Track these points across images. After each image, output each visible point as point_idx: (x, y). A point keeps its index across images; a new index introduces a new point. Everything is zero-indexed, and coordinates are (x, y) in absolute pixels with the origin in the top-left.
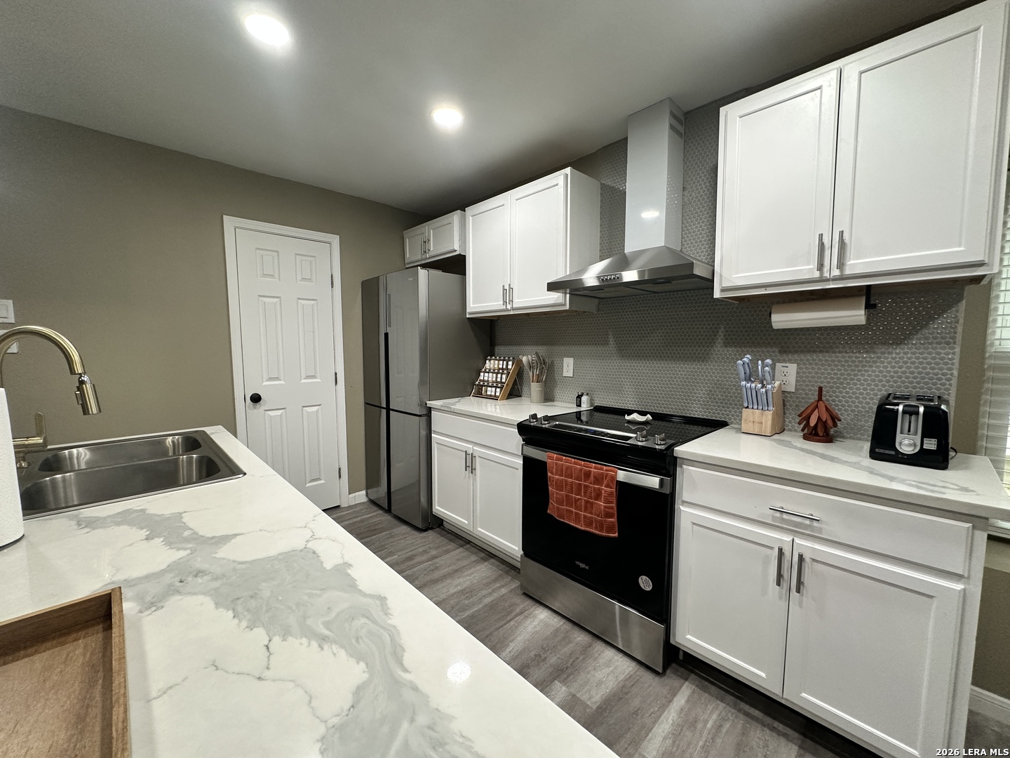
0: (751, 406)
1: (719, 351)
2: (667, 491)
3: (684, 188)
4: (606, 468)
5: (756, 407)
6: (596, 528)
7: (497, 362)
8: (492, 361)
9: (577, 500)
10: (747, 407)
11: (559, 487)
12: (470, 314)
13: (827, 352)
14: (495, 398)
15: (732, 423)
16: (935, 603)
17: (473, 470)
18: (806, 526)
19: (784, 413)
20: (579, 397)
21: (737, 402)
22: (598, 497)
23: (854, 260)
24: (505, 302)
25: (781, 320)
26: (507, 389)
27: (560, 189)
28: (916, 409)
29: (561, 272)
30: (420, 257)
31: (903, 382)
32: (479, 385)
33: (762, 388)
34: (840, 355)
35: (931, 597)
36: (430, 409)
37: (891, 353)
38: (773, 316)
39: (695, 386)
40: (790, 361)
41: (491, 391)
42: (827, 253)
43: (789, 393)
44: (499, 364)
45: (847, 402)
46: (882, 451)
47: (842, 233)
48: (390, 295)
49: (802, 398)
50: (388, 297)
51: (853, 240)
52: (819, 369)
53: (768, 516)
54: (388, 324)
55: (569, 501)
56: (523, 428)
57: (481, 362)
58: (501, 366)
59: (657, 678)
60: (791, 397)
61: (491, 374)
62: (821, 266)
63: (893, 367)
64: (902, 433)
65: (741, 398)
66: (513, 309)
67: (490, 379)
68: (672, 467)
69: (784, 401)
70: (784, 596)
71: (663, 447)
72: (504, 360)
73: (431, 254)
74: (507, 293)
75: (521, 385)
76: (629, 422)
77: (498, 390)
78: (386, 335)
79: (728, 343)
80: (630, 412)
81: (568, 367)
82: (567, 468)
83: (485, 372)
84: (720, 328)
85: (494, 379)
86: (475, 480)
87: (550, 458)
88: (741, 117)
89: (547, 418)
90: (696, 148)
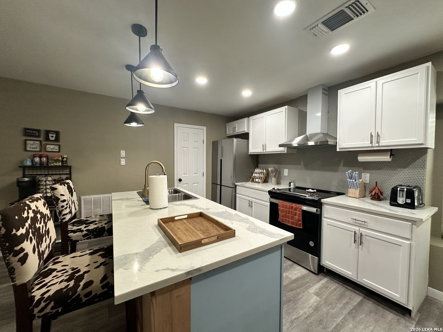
0: (351, 188)
1: (341, 168)
2: (319, 213)
3: (328, 112)
4: (298, 206)
5: (353, 188)
6: (295, 225)
7: (259, 170)
8: (258, 170)
9: (288, 216)
10: (350, 188)
11: (282, 212)
12: (250, 153)
13: (380, 170)
14: (259, 183)
15: (346, 194)
16: (402, 247)
17: (252, 207)
18: (363, 224)
19: (365, 191)
20: (290, 183)
21: (347, 186)
22: (295, 215)
23: (383, 141)
24: (263, 150)
25: (361, 159)
26: (263, 180)
27: (284, 113)
28: (404, 189)
29: (284, 141)
30: (232, 133)
31: (407, 181)
32: (253, 178)
33: (355, 181)
34: (385, 171)
35: (401, 246)
36: (236, 186)
37: (403, 171)
38: (358, 157)
39: (333, 180)
40: (367, 173)
41: (257, 180)
42: (374, 138)
43: (367, 183)
44: (260, 171)
45: (388, 187)
46: (393, 203)
47: (378, 132)
48: (223, 147)
49: (372, 186)
50: (222, 148)
51: (382, 134)
52: (378, 175)
53: (351, 221)
54: (222, 156)
55: (286, 216)
56: (270, 192)
57: (253, 170)
58: (261, 171)
59: (315, 276)
60: (368, 185)
61: (257, 174)
62: (371, 142)
63: (404, 176)
64: (399, 197)
65: (348, 185)
66: (266, 152)
67: (257, 176)
68: (320, 206)
69: (365, 186)
70: (357, 248)
71: (317, 199)
72: (262, 169)
73: (236, 132)
74: (264, 146)
75: (268, 178)
76: (308, 192)
77: (260, 180)
78: (221, 160)
79: (345, 165)
80: (308, 189)
81: (286, 172)
82: (285, 205)
83: (255, 173)
84: (342, 160)
85: (258, 176)
86: (252, 210)
87: (279, 202)
88: (345, 94)
89: (278, 189)
90: (333, 99)
